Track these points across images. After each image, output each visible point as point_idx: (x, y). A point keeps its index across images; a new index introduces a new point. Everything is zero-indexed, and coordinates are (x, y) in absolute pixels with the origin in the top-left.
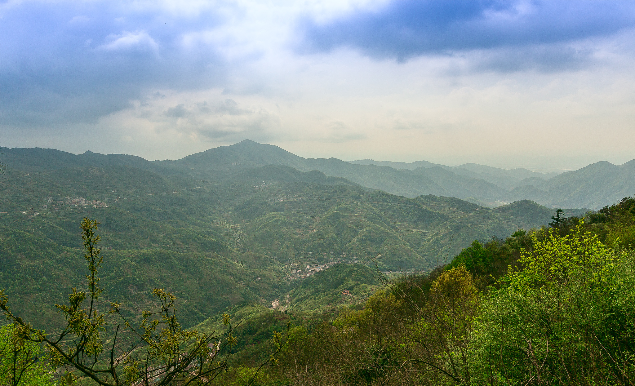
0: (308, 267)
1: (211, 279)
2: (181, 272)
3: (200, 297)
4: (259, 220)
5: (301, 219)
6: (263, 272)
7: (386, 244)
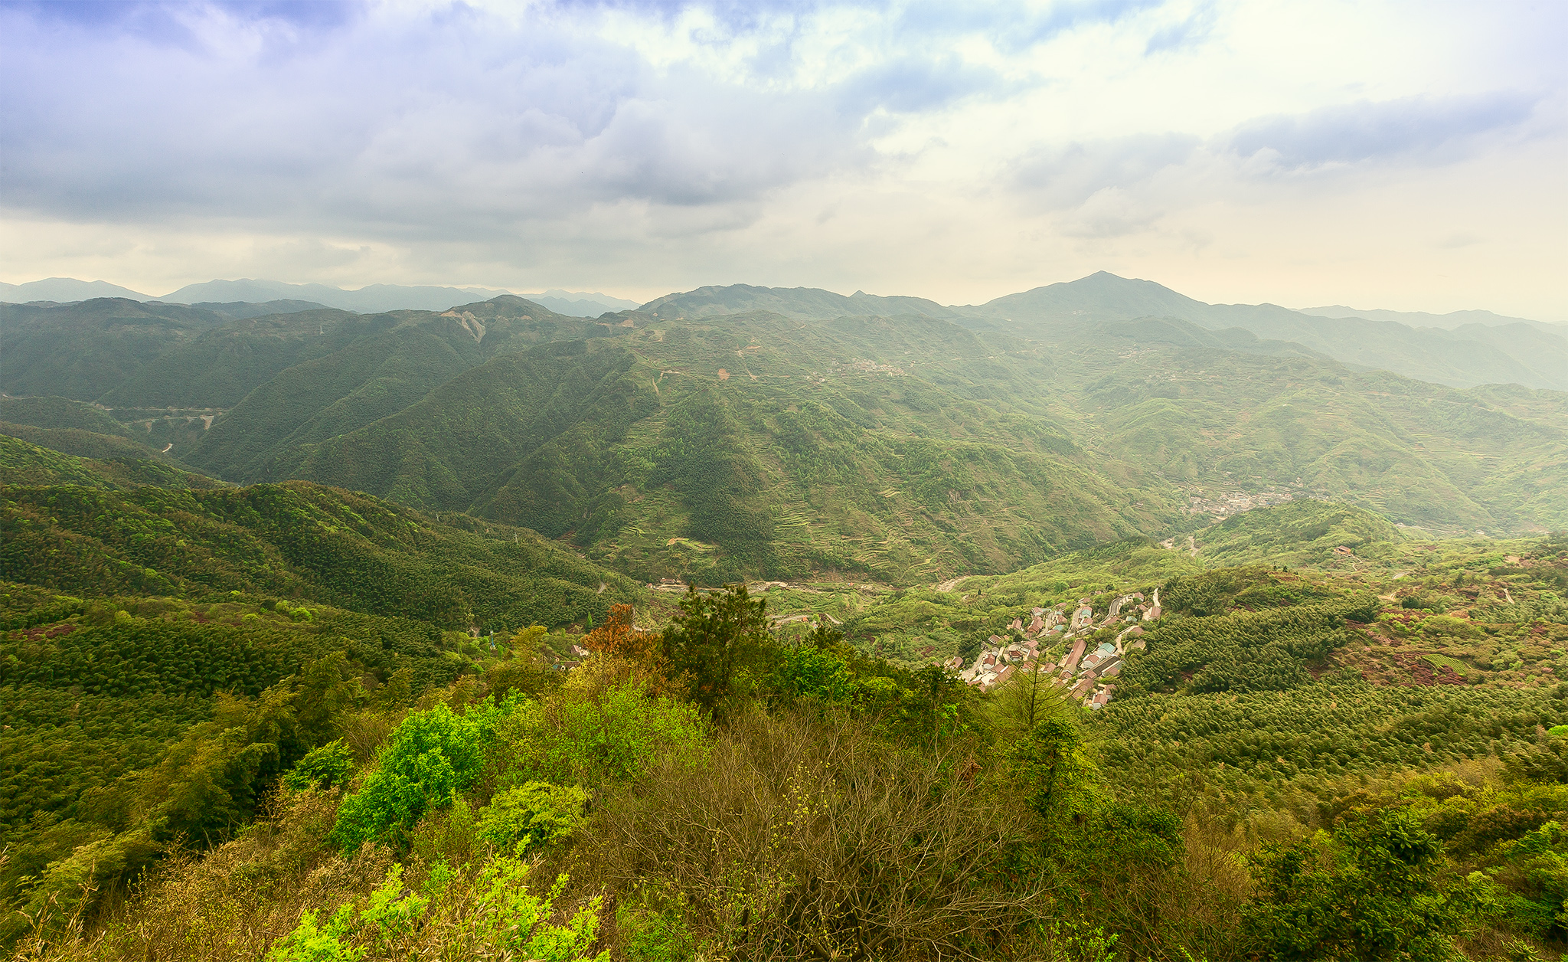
0: (1224, 496)
1: (1064, 496)
2: (1018, 480)
3: (1048, 521)
4: (1129, 410)
5: (1210, 414)
6: (1144, 494)
7: (1396, 472)
